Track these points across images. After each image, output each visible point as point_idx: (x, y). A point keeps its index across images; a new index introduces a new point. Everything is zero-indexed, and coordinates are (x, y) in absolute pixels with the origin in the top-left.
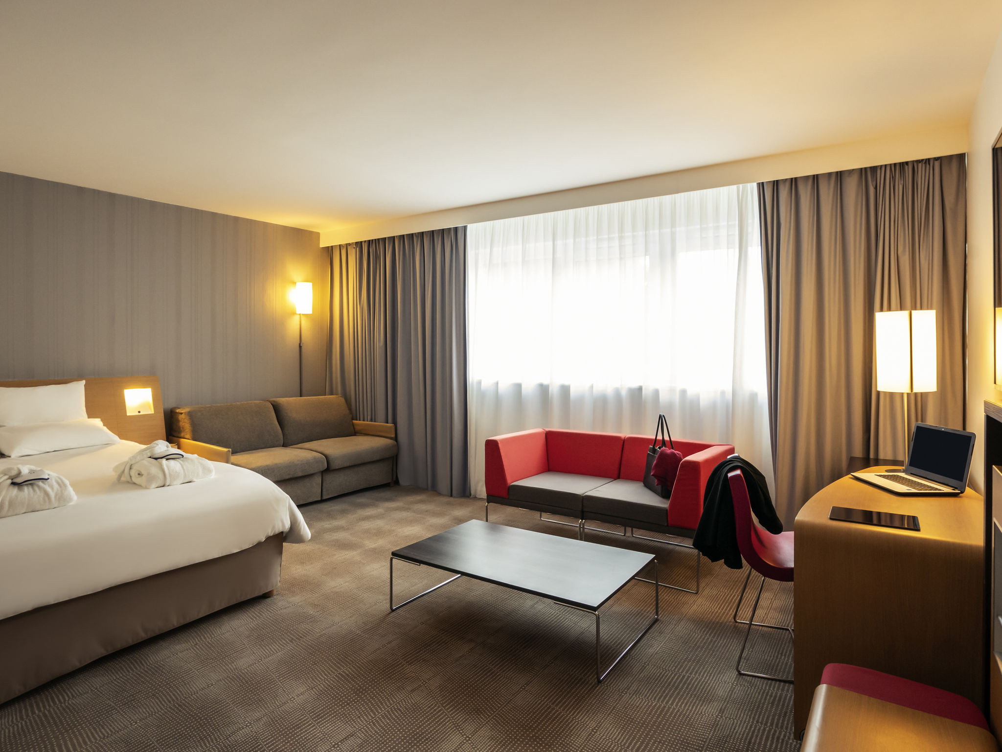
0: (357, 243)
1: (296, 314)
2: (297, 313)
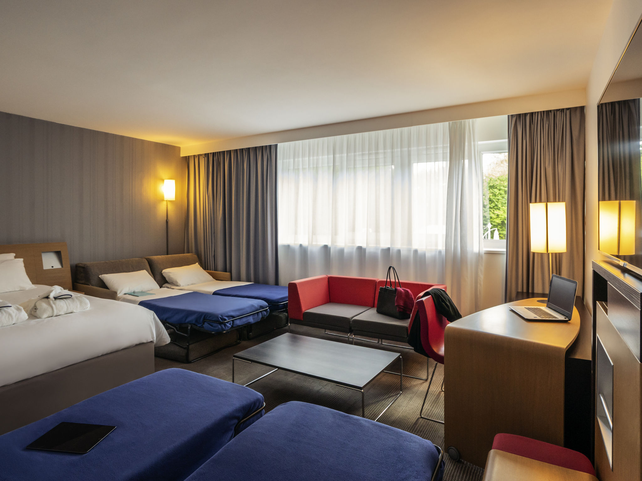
0: (205, 154)
1: (164, 200)
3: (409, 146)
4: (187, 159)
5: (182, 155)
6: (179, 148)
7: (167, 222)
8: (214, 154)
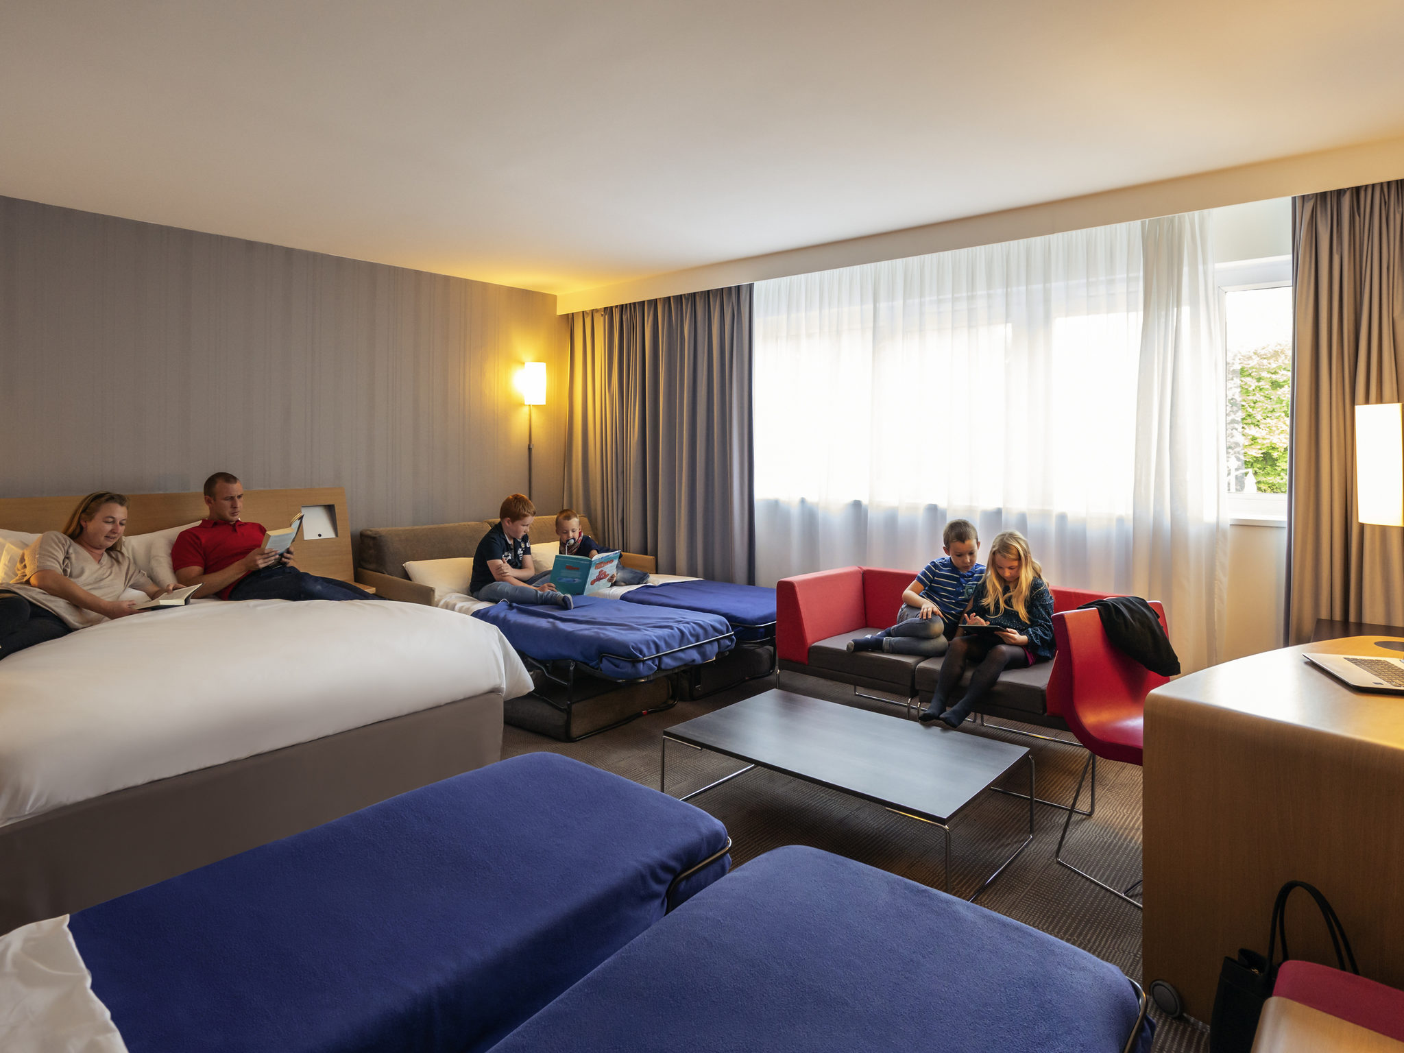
0: (605, 309)
1: (525, 405)
2: (526, 403)
3: (1047, 279)
4: (569, 319)
5: (561, 310)
6: (555, 297)
7: (530, 449)
8: (622, 308)
